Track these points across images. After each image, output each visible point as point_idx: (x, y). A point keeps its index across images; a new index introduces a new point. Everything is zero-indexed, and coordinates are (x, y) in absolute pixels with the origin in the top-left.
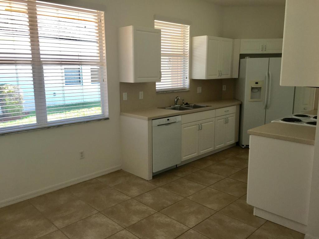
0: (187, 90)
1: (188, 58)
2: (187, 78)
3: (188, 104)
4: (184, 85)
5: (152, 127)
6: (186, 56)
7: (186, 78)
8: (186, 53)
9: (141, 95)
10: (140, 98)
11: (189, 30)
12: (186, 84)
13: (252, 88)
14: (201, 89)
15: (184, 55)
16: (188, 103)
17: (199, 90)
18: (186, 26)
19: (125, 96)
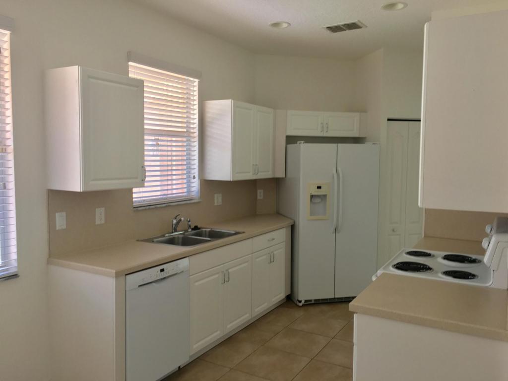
0: (196, 201)
1: (197, 139)
2: (194, 178)
3: (200, 229)
4: (189, 191)
5: (125, 291)
6: (192, 135)
7: (192, 177)
8: (192, 131)
9: (100, 216)
10: (98, 222)
11: (196, 89)
12: (193, 189)
13: (312, 196)
14: (221, 198)
15: (187, 134)
16: (199, 226)
17: (218, 199)
18: (192, 79)
19: (61, 221)
